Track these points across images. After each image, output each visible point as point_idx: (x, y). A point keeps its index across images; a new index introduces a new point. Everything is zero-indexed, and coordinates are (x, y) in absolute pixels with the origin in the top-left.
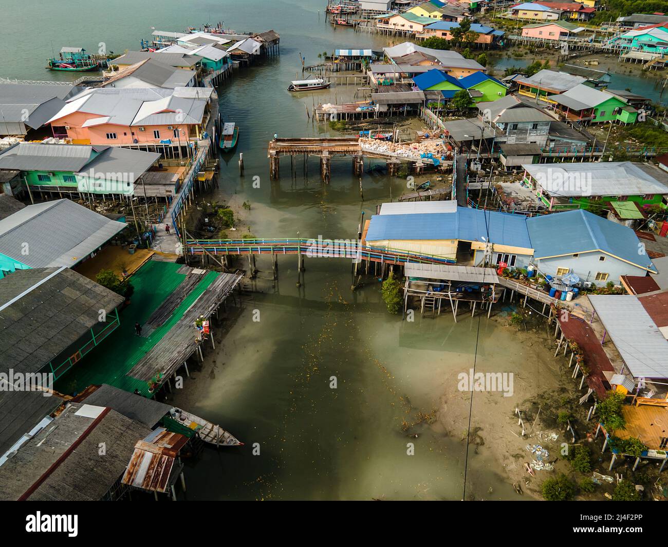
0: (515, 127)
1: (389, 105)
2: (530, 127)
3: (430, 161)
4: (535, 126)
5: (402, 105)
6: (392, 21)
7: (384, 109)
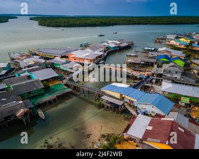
0: (170, 72)
1: (145, 62)
2: (175, 72)
3: (141, 76)
4: (176, 73)
5: (149, 63)
6: (171, 42)
7: (143, 63)
